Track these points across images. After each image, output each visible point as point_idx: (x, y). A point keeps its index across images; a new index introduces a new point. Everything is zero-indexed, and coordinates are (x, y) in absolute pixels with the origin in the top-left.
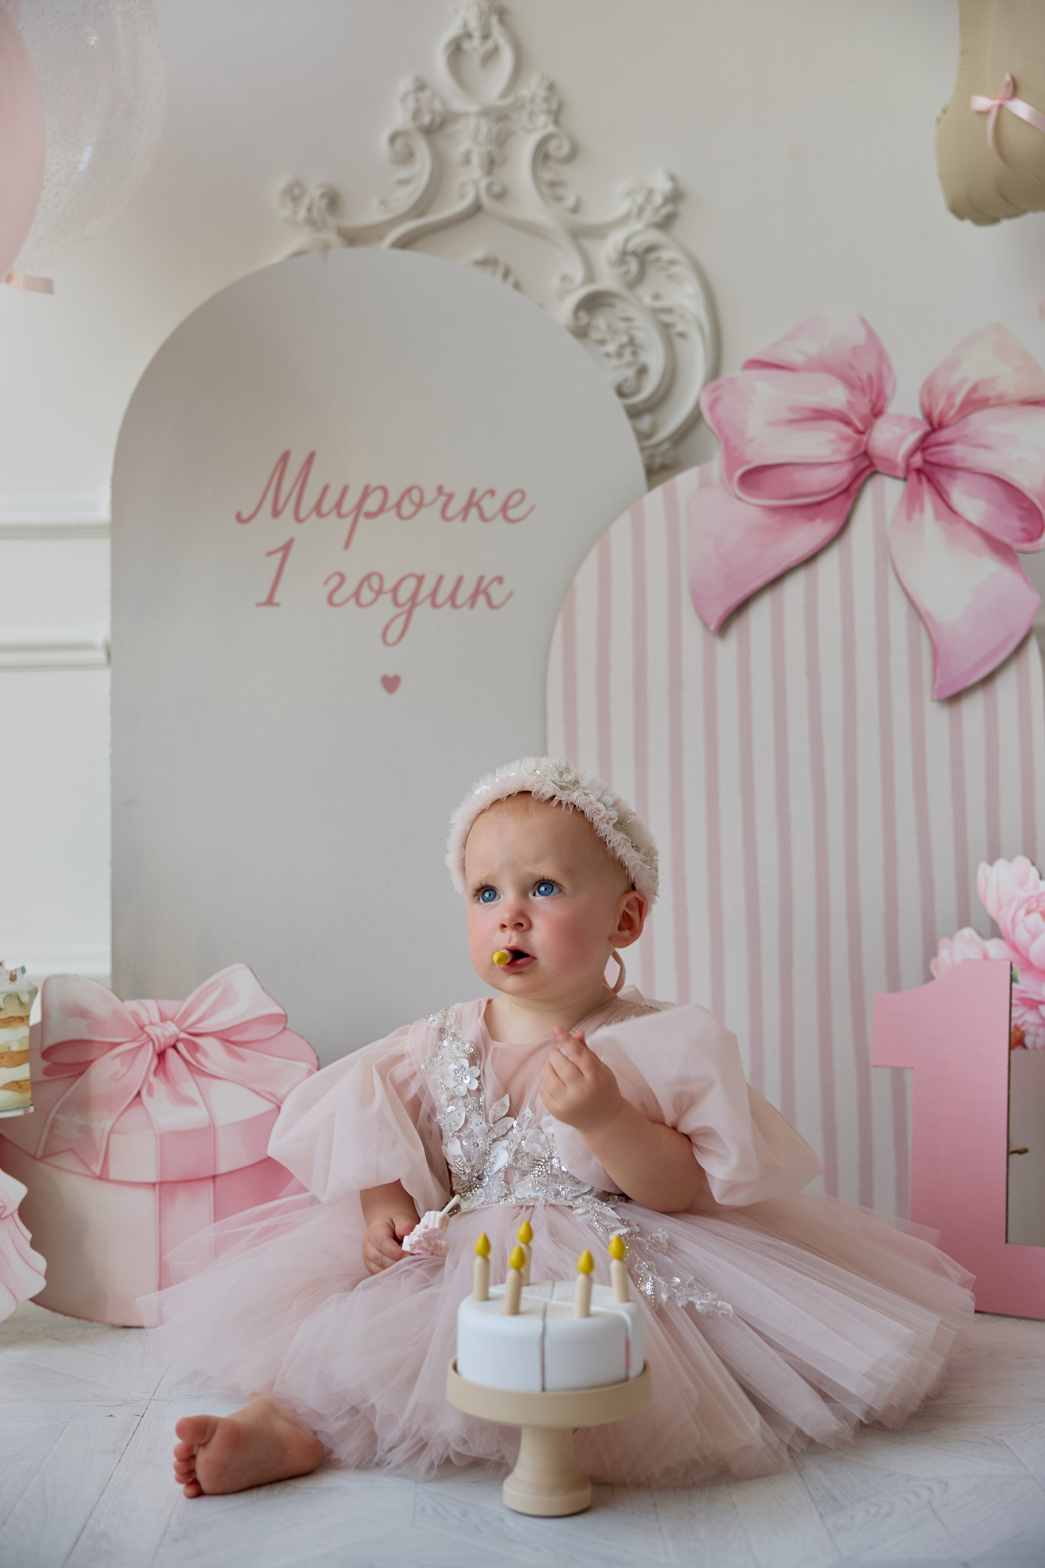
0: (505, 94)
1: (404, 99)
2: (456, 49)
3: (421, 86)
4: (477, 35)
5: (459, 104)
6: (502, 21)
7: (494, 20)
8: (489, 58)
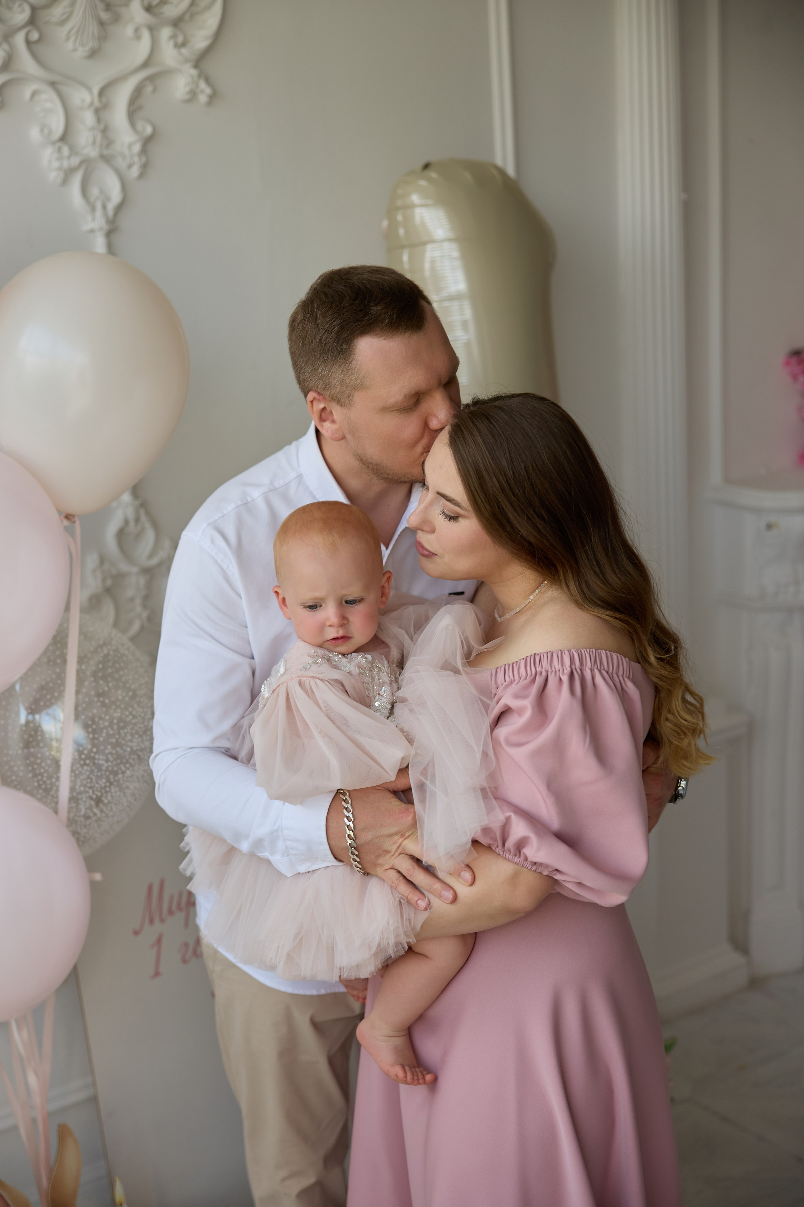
0: (151, 556)
1: (94, 571)
2: (121, 534)
3: (102, 561)
4: (132, 523)
5: (124, 567)
6: (147, 513)
7: (142, 512)
8: (139, 535)
